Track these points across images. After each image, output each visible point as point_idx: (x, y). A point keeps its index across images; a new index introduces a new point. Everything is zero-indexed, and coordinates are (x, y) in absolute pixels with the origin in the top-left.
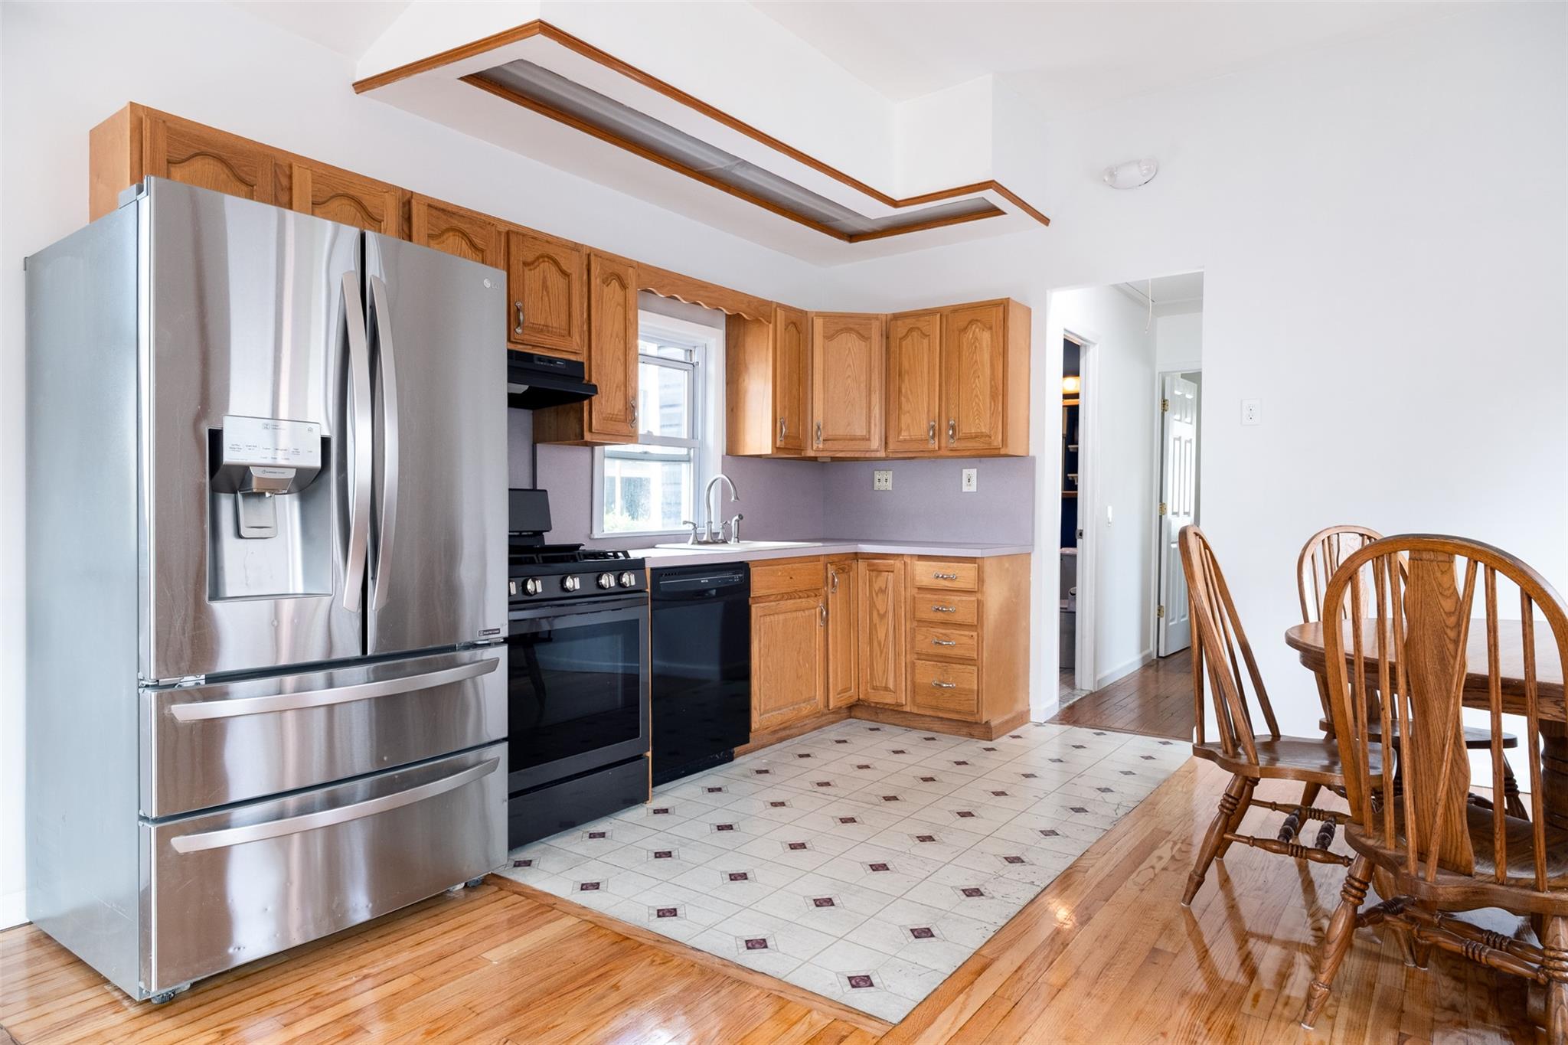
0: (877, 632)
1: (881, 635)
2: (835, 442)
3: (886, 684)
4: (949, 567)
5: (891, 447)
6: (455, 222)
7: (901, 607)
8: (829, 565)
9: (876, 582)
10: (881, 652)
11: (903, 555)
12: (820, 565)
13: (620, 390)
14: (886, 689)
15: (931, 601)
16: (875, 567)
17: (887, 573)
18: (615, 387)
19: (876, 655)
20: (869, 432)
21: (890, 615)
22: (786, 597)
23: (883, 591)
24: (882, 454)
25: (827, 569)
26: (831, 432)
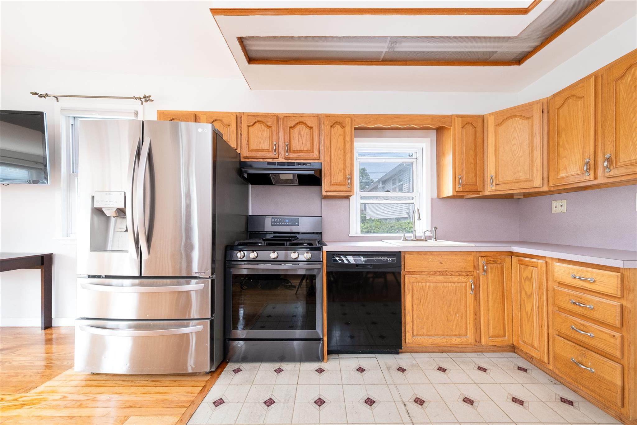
0: (525, 305)
1: (528, 308)
2: (503, 185)
3: (532, 342)
4: (587, 271)
5: (551, 183)
6: (259, 119)
7: (543, 293)
8: (480, 258)
9: (524, 272)
10: (528, 320)
11: (545, 257)
12: (470, 258)
13: (341, 172)
14: (532, 346)
15: (568, 295)
16: (523, 263)
17: (532, 268)
18: (338, 171)
19: (525, 320)
20: (532, 176)
21: (535, 297)
22: (438, 273)
23: (530, 279)
24: (545, 189)
25: (478, 260)
26: (501, 179)
